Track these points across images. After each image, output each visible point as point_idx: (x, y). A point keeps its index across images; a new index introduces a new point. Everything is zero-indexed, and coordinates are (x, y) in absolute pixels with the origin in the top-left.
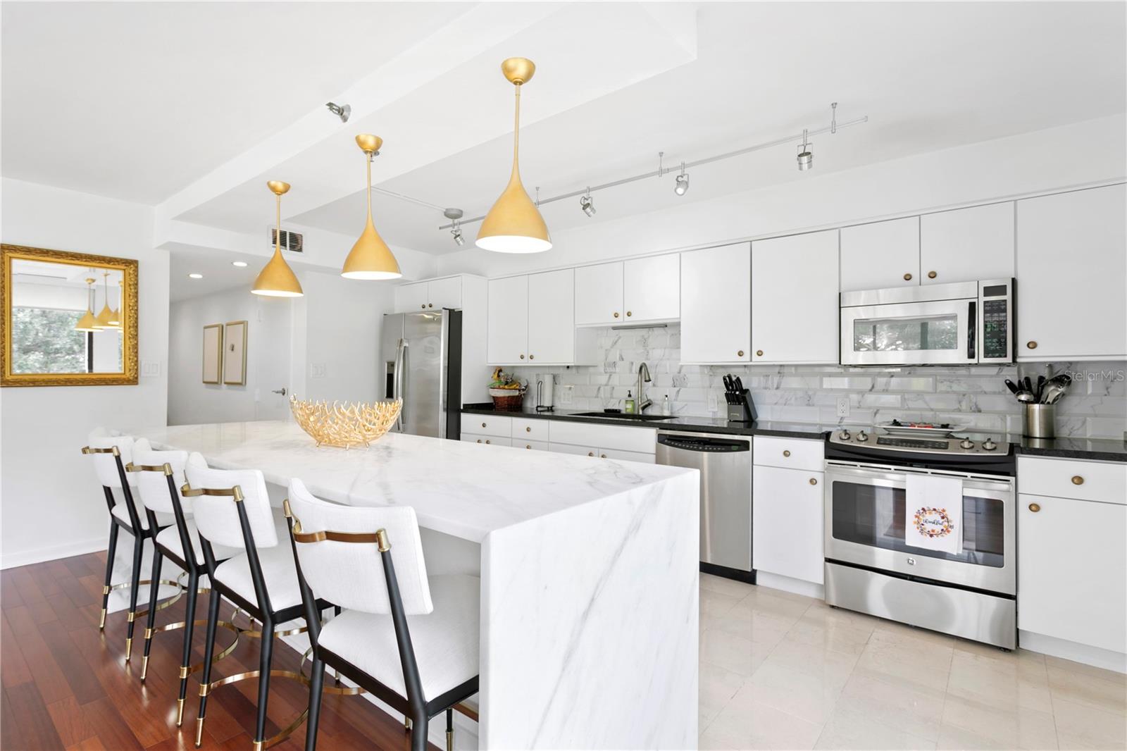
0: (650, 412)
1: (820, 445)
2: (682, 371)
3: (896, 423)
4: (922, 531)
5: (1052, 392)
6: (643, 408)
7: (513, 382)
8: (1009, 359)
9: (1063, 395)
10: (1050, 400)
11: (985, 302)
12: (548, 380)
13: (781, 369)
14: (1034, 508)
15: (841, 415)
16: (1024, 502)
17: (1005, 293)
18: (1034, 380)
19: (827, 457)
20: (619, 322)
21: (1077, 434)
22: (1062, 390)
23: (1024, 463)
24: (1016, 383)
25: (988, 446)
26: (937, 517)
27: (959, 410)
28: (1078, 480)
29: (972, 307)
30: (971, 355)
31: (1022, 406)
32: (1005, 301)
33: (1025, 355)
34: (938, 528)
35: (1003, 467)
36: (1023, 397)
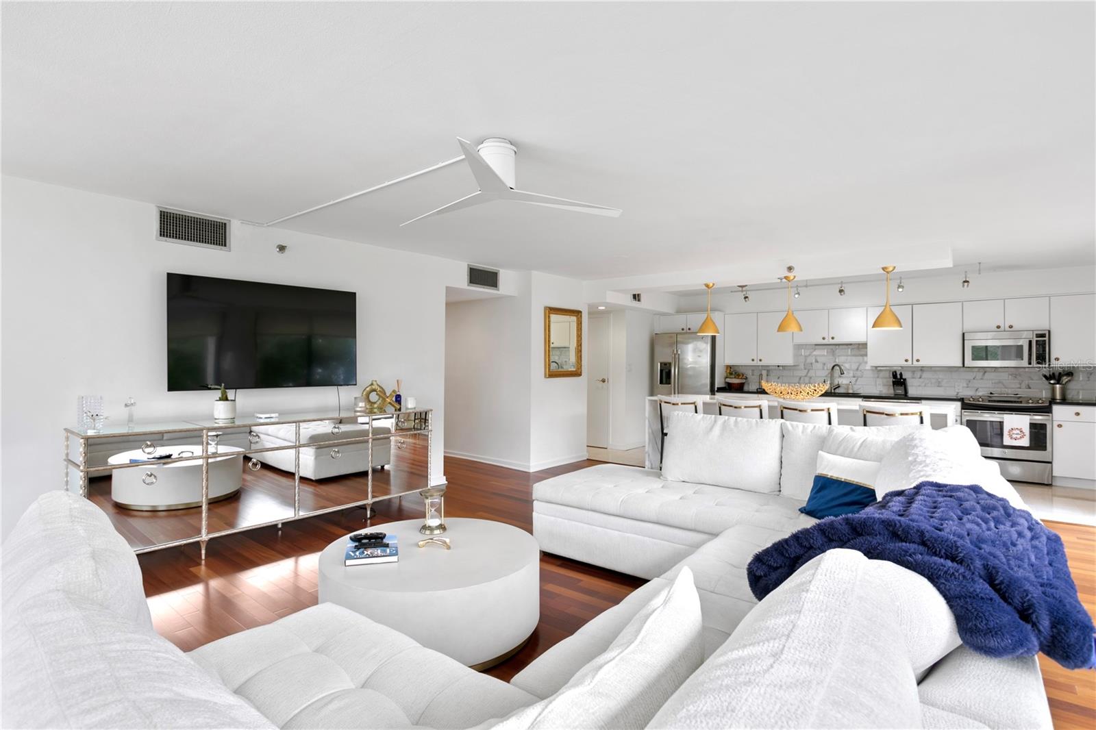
0: (837, 391)
1: (959, 404)
2: (859, 369)
3: (991, 393)
4: (1011, 438)
5: (1065, 379)
6: (834, 389)
7: (739, 375)
8: (1047, 366)
9: (1070, 381)
10: (1064, 383)
11: (1037, 341)
12: (764, 373)
13: (922, 369)
14: (1060, 426)
15: (957, 391)
16: (1055, 424)
17: (1045, 337)
18: (1057, 374)
19: (962, 408)
20: (825, 342)
21: (1075, 397)
22: (1069, 378)
23: (1056, 408)
24: (1048, 376)
25: (1040, 402)
26: (1018, 432)
27: (1020, 388)
28: (1078, 414)
29: (1030, 342)
30: (1030, 363)
31: (1050, 386)
32: (1045, 340)
33: (1054, 364)
34: (1018, 436)
35: (1047, 410)
36: (1052, 382)
